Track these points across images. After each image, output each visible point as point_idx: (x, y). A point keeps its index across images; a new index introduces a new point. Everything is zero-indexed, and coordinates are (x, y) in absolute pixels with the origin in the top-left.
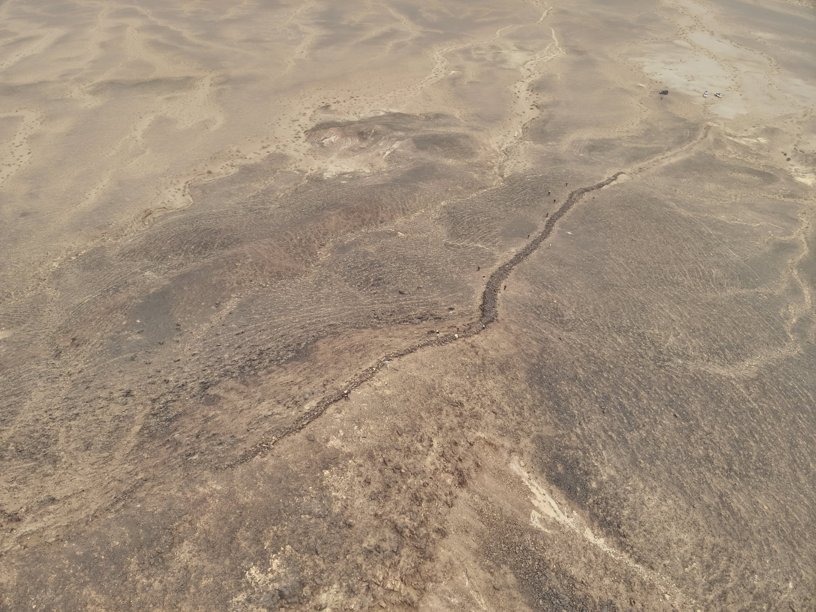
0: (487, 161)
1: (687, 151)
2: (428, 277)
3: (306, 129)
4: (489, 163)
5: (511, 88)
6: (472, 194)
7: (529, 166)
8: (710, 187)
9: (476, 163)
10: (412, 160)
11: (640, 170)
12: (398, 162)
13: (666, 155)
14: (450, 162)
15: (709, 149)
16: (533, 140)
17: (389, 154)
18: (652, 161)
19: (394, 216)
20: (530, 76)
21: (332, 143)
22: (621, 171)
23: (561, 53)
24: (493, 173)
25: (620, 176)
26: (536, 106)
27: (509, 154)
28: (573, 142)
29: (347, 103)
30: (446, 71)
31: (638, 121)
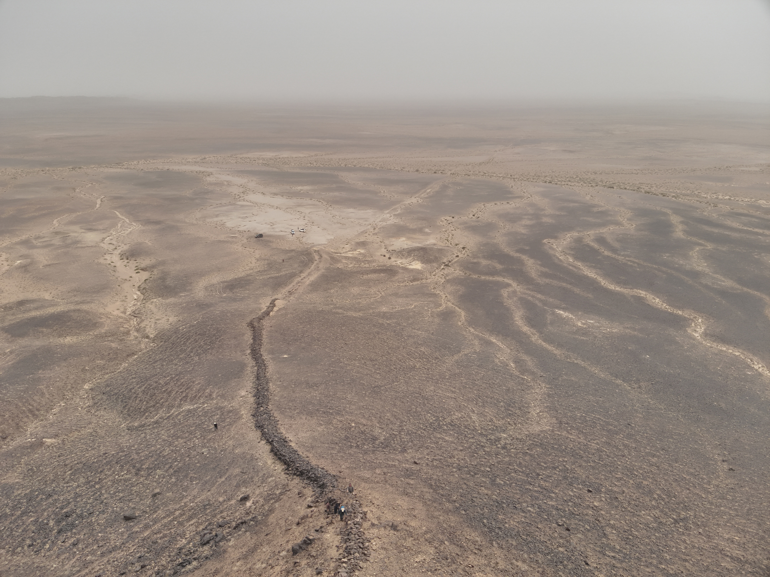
0: (118, 327)
1: (317, 268)
4: (122, 329)
5: (101, 261)
6: (121, 364)
7: (173, 319)
9: (105, 333)
11: (290, 293)
13: (303, 276)
14: (68, 340)
15: (331, 264)
16: (159, 297)
18: (295, 283)
20: (116, 249)
22: (273, 298)
23: (136, 227)
24: (132, 337)
25: (277, 302)
26: (142, 270)
27: (140, 315)
28: (206, 288)
30: (9, 263)
31: (254, 260)
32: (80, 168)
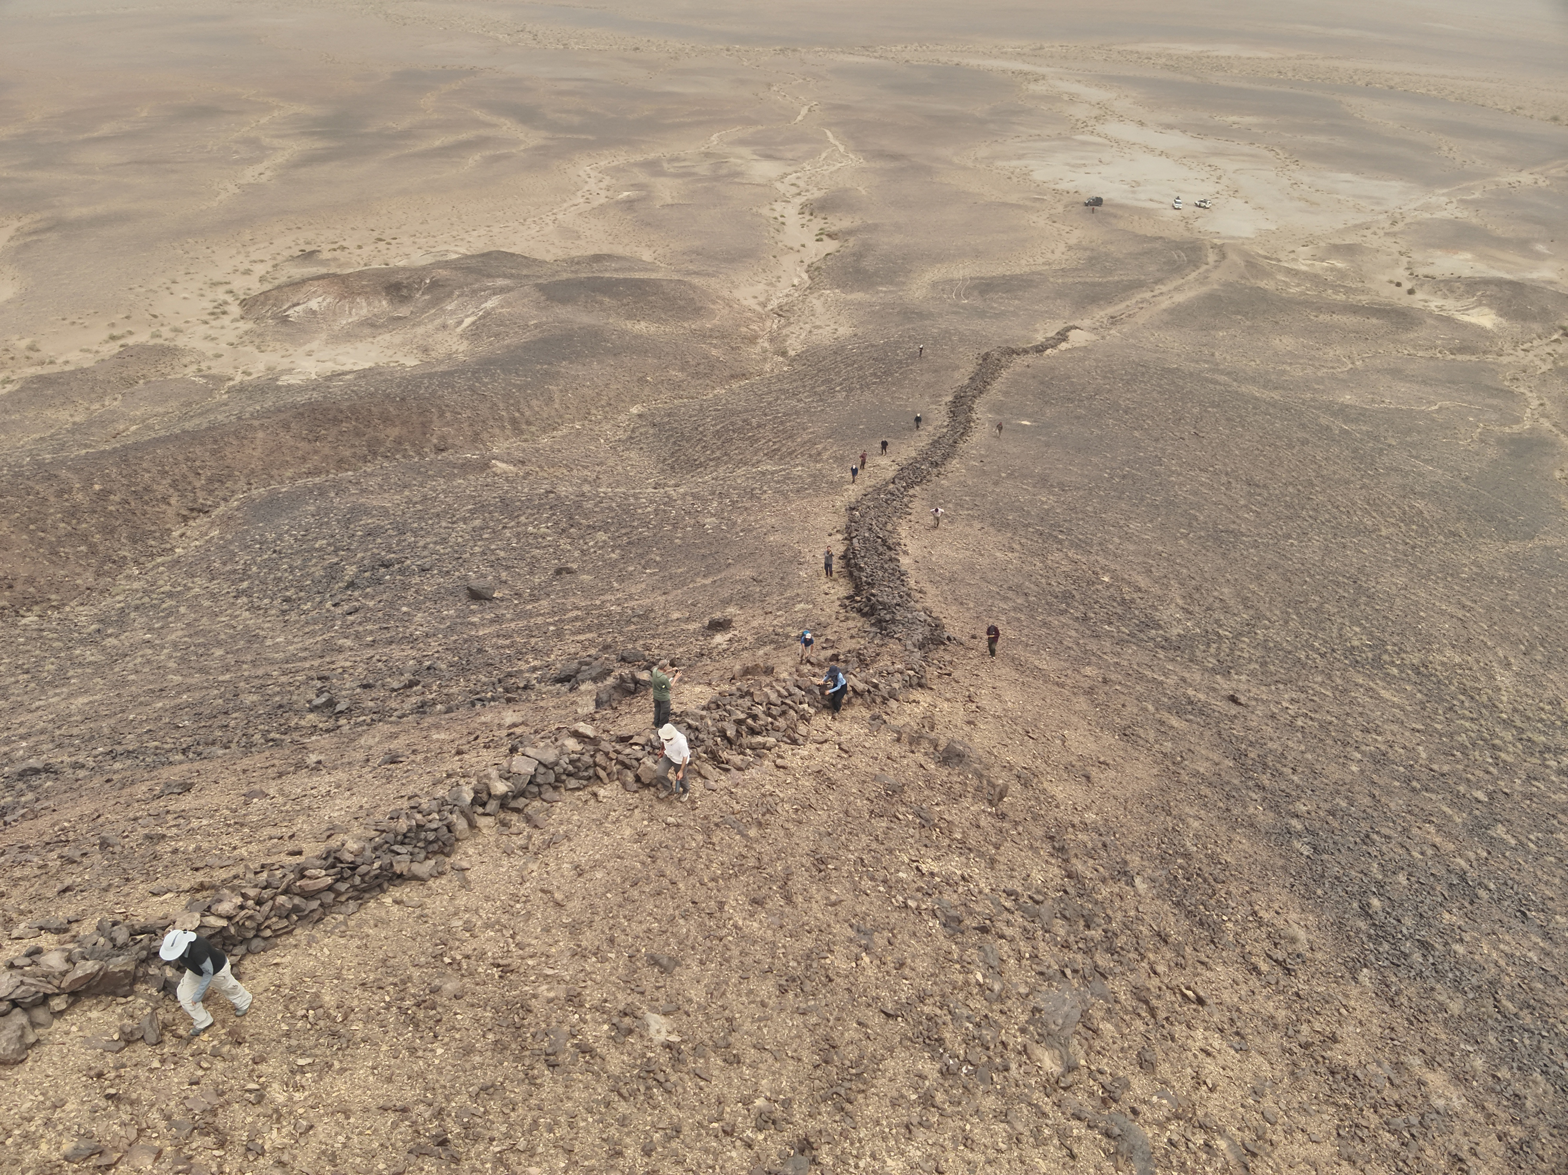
0: (739, 326)
1: (1203, 280)
3: (242, 297)
4: (743, 330)
5: (765, 211)
6: (713, 388)
7: (844, 331)
8: (1283, 343)
9: (711, 330)
10: (536, 326)
11: (1114, 320)
12: (496, 335)
13: (1156, 292)
14: (641, 327)
15: (1243, 277)
16: (838, 287)
17: (474, 323)
18: (1134, 301)
19: (485, 436)
21: (314, 312)
22: (1071, 324)
23: (855, 161)
24: (758, 349)
25: (1072, 334)
26: (829, 236)
27: (788, 314)
28: (934, 285)
29: (367, 250)
30: (609, 194)
31: (1062, 247)
32: (794, 50)
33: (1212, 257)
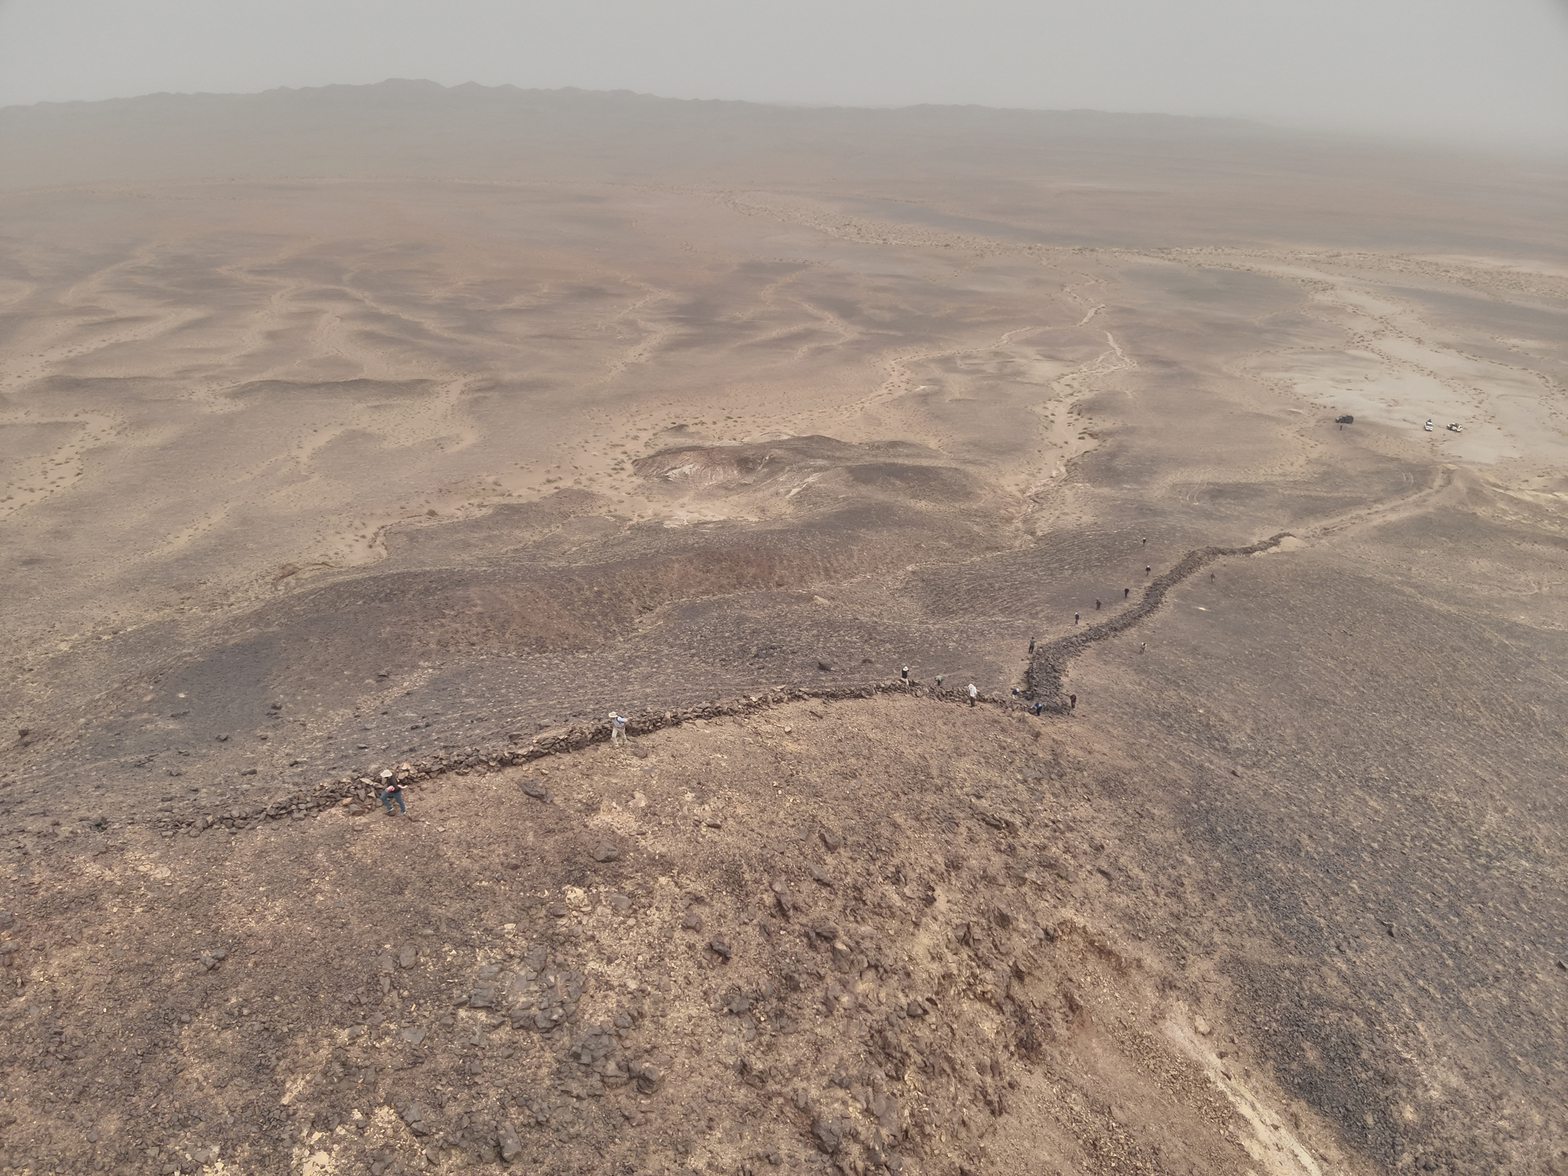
0: (1000, 508)
1: (1417, 504)
2: (888, 646)
3: (634, 458)
4: (1003, 512)
5: (1038, 410)
6: (971, 556)
7: (1087, 519)
8: (1480, 565)
9: (976, 511)
10: (844, 499)
11: (1326, 531)
12: (815, 504)
13: (1374, 510)
14: (922, 505)
15: (1461, 503)
16: (1089, 481)
17: (798, 493)
18: (1349, 517)
19: (807, 578)
20: (1072, 394)
21: (686, 475)
22: (1287, 531)
23: (1129, 365)
24: (1012, 528)
25: (1284, 540)
26: (1091, 435)
27: (1043, 501)
28: (1174, 486)
29: (720, 425)
30: (908, 386)
31: (1302, 460)
33: (1438, 482)
